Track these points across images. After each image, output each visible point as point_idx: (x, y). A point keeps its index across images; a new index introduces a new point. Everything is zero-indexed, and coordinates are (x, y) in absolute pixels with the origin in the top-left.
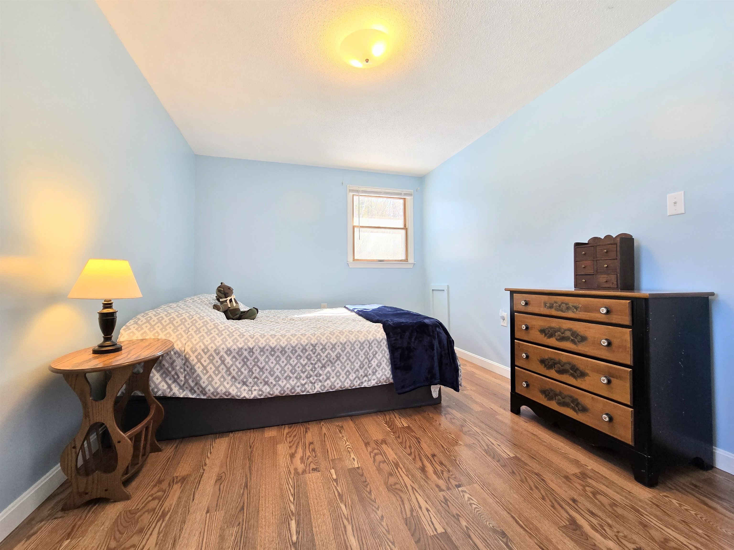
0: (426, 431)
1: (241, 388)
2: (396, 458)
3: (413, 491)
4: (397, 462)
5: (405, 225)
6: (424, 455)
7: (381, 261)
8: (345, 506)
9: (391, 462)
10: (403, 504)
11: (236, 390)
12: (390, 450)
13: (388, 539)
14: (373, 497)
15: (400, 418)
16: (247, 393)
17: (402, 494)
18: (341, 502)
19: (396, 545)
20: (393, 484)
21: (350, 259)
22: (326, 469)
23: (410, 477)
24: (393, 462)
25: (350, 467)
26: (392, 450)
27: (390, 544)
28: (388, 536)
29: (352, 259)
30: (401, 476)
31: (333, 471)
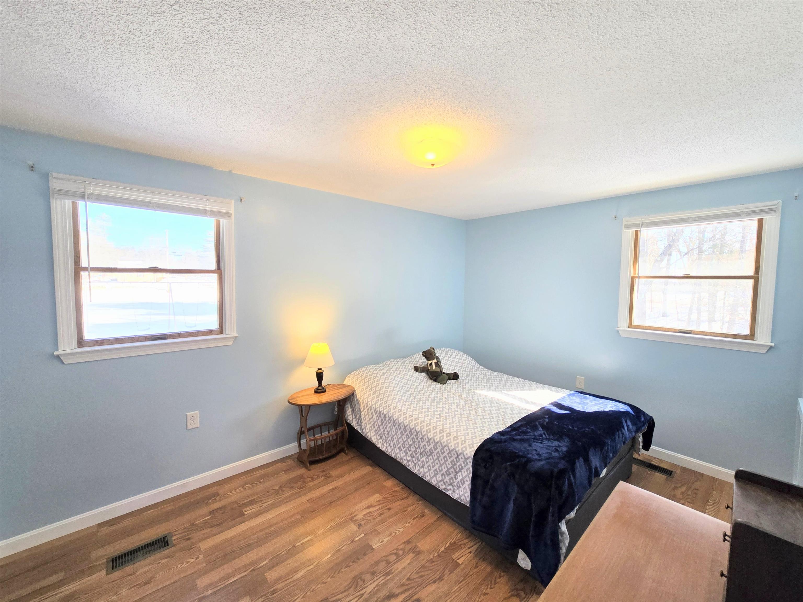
0: (461, 583)
1: (379, 440)
2: (398, 570)
3: (358, 596)
4: (393, 573)
5: (757, 270)
6: (415, 591)
7: (685, 333)
8: (330, 557)
9: (391, 568)
10: (342, 593)
11: (376, 440)
12: (408, 561)
13: (307, 592)
14: (343, 570)
15: (470, 552)
16: (381, 446)
17: (352, 588)
18: (332, 554)
19: (302, 600)
20: (363, 578)
21: (623, 324)
22: (363, 531)
23: (376, 588)
24: (392, 569)
25: (371, 544)
26: (408, 564)
27: (303, 595)
28: (309, 592)
29: (626, 323)
30: (374, 581)
31: (363, 535)
